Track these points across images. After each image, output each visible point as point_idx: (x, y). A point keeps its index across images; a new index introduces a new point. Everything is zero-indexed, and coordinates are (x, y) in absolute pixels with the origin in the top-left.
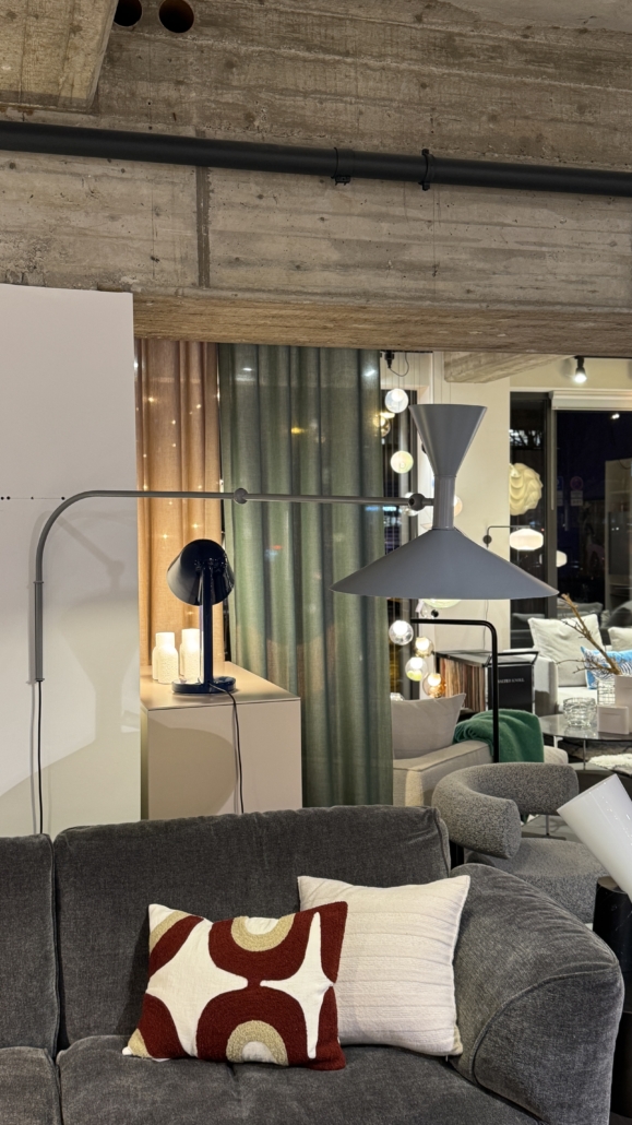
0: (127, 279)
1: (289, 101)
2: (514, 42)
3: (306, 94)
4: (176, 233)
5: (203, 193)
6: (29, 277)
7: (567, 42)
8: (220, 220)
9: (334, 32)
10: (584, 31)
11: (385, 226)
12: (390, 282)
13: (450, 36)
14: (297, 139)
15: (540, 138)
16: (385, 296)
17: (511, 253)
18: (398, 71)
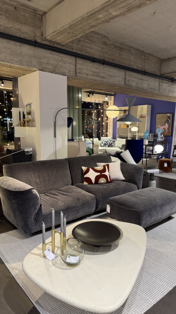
0: (66, 74)
1: (87, 48)
2: (113, 44)
3: (88, 48)
4: (72, 67)
5: (76, 61)
6: (54, 72)
7: (118, 45)
8: (78, 66)
9: (92, 38)
10: (121, 44)
11: (98, 70)
12: (98, 78)
13: (105, 42)
14: (87, 54)
15: (115, 59)
16: (97, 81)
17: (111, 76)
18: (99, 46)
